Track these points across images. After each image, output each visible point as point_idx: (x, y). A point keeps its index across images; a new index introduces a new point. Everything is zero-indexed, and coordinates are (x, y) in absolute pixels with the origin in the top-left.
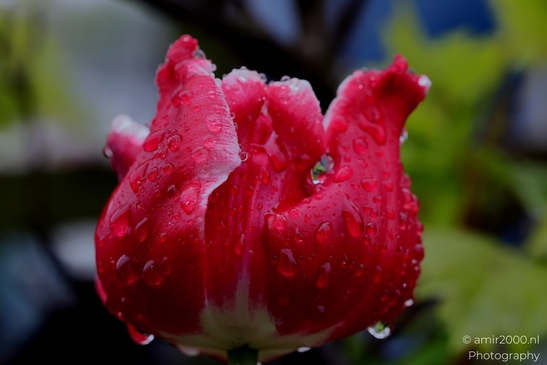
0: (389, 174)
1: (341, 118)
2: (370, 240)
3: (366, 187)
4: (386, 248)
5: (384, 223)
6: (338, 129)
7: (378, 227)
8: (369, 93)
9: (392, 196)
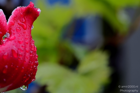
0: (27, 39)
1: (13, 21)
2: (20, 59)
3: (20, 42)
4: (25, 61)
5: (25, 54)
6: (12, 24)
7: (23, 55)
8: (22, 14)
9: (28, 46)
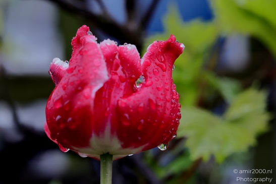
0: (167, 84)
1: (148, 60)
2: (159, 110)
3: (158, 89)
4: (166, 114)
5: (165, 104)
6: (147, 65)
7: (163, 106)
8: (160, 50)
9: (169, 93)
